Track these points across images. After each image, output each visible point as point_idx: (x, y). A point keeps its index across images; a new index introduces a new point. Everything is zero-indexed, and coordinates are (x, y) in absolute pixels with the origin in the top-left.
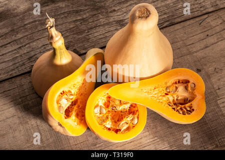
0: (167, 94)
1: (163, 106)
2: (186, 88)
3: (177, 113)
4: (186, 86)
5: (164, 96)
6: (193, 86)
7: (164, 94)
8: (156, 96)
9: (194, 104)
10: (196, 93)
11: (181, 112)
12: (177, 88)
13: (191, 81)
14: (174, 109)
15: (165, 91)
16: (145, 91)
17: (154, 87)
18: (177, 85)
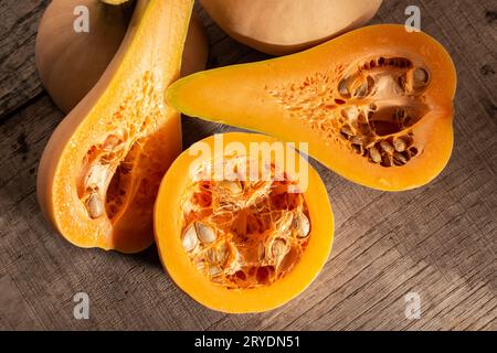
0: (339, 102)
1: (324, 137)
2: (400, 83)
3: (366, 159)
4: (400, 78)
5: (331, 107)
6: (421, 76)
7: (332, 102)
8: (306, 106)
9: (420, 131)
10: (428, 101)
11: (378, 158)
12: (371, 82)
13: (417, 63)
14: (358, 147)
15: (335, 91)
16: (275, 92)
17: (304, 80)
18: (373, 74)
